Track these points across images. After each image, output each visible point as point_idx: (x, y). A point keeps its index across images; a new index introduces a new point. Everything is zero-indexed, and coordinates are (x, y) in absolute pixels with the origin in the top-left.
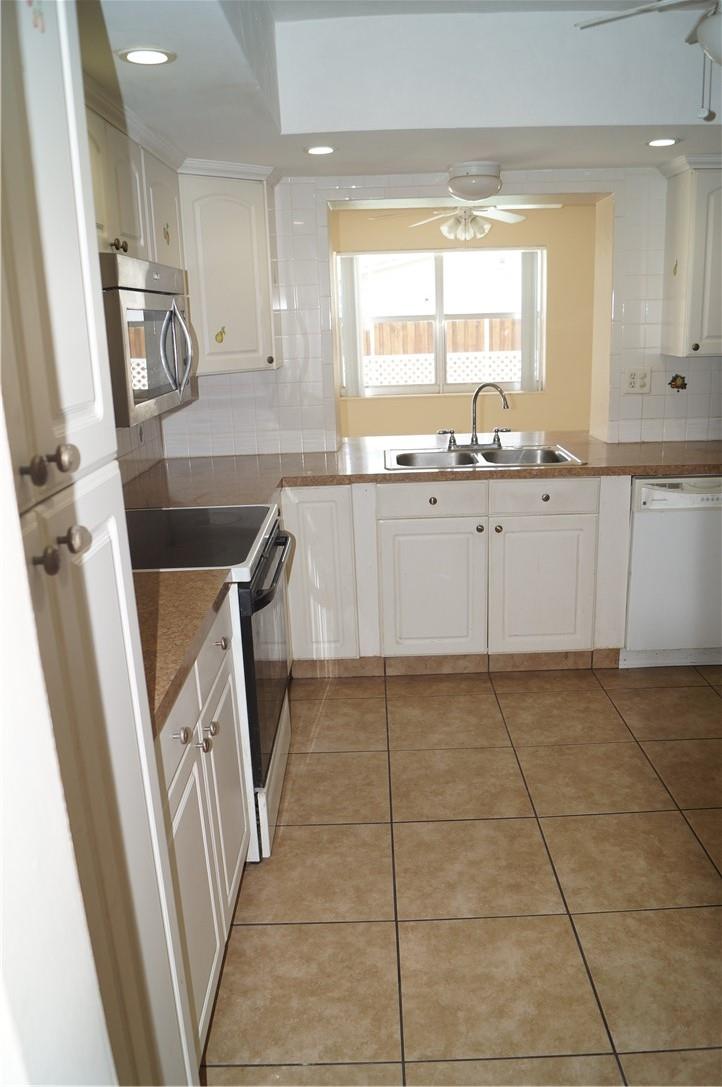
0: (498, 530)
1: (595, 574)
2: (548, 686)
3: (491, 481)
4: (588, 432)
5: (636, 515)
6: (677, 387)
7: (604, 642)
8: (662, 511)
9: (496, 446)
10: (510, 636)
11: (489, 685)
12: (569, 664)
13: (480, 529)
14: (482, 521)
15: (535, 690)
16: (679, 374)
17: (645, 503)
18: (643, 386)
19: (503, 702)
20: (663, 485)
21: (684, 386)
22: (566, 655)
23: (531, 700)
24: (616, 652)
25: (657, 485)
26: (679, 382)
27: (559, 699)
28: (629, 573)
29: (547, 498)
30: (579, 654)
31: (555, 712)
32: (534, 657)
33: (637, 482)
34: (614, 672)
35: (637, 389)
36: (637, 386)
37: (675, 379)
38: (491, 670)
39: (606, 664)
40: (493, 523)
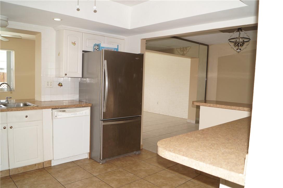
0: (11, 128)
1: (43, 138)
2: (31, 176)
3: (8, 112)
4: (35, 99)
5: (54, 120)
6: (60, 86)
7: (46, 159)
8: (61, 118)
9: (7, 103)
10: (17, 162)
11: (11, 179)
12: (36, 168)
13: (5, 128)
14: (5, 125)
15: (27, 178)
16: (60, 82)
17: (56, 116)
18: (51, 85)
19: (17, 184)
20: (61, 111)
21: (62, 86)
22: (35, 165)
23: (26, 181)
24: (50, 161)
25: (59, 111)
26: (60, 84)
27: (36, 179)
28: (53, 137)
29: (27, 117)
30: (39, 164)
31: (35, 183)
32: (25, 167)
33: (54, 110)
34: (50, 167)
35: (49, 86)
36: (49, 85)
37: (59, 84)
38: (10, 175)
39: (48, 166)
40: (9, 126)
